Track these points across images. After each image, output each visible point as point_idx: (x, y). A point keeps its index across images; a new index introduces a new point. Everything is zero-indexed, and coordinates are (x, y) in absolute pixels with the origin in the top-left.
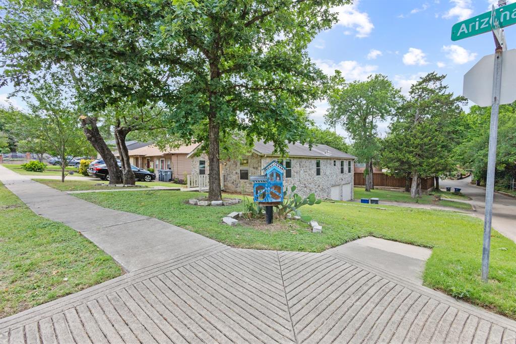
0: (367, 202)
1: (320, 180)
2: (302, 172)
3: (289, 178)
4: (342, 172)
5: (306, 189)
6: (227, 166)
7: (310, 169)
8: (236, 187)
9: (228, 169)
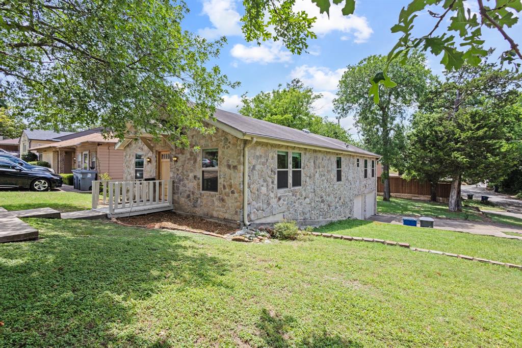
0: (413, 223)
1: (342, 189)
2: (317, 175)
3: (297, 188)
4: (366, 176)
5: (323, 204)
6: (179, 164)
7: (328, 171)
8: (195, 207)
9: (181, 168)
